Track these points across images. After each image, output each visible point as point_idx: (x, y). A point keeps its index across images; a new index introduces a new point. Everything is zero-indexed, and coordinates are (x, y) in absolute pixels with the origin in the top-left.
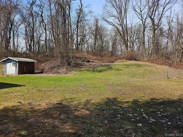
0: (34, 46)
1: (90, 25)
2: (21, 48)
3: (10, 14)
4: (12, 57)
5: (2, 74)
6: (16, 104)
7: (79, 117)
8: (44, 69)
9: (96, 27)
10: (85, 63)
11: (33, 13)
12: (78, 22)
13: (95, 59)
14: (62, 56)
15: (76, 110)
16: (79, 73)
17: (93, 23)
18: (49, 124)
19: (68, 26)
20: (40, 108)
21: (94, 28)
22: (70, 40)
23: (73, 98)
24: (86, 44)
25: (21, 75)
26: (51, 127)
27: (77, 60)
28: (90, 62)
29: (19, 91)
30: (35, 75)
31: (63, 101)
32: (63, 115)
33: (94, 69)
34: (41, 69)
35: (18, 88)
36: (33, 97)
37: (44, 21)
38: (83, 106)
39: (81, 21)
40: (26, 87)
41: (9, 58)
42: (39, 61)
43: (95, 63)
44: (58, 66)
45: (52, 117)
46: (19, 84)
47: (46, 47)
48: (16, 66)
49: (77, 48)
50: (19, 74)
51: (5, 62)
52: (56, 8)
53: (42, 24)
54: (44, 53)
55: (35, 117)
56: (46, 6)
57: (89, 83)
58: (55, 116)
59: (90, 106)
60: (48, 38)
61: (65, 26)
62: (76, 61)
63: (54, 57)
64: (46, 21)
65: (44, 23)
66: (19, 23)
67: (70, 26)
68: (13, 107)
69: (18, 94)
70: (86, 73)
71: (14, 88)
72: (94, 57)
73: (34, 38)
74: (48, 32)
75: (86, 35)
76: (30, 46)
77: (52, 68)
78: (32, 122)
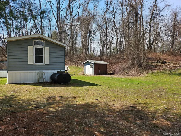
0: (106, 50)
1: (166, 21)
2: (96, 52)
3: (89, 24)
4: (90, 60)
5: (83, 74)
6: (94, 101)
7: (157, 127)
8: (115, 71)
9: (175, 22)
10: (160, 64)
11: (106, 19)
12: (151, 20)
13: (173, 60)
14: (133, 58)
15: (153, 117)
16: (152, 75)
17: (170, 17)
18: (125, 127)
19: (139, 26)
20: (114, 108)
21: (171, 23)
22: (141, 40)
23: (147, 103)
24: (161, 43)
25: (96, 76)
26: (127, 130)
27: (150, 61)
28: (166, 63)
29: (96, 90)
30: (107, 76)
31: (137, 105)
32: (139, 120)
33: (172, 72)
34: (112, 71)
35: (95, 87)
36: (107, 96)
37: (115, 25)
38: (162, 115)
39: (155, 17)
40: (101, 86)
41: (88, 61)
42: (110, 63)
43: (172, 65)
44: (128, 68)
45: (126, 119)
46: (95, 83)
47: (117, 50)
48: (93, 67)
49: (150, 48)
50: (95, 75)
51: (85, 64)
52: (128, 10)
53: (114, 28)
54: (115, 55)
55: (111, 116)
56: (119, 11)
57: (166, 88)
58: (130, 119)
59: (171, 116)
60: (119, 41)
61: (136, 26)
62: (148, 62)
63: (124, 59)
64: (117, 25)
65: (115, 28)
66: (95, 31)
67: (141, 26)
68: (92, 103)
69: (95, 92)
70: (160, 77)
71: (92, 86)
72: (171, 58)
73: (107, 43)
74: (119, 35)
75: (161, 33)
76: (103, 50)
77: (122, 70)
78: (109, 121)
